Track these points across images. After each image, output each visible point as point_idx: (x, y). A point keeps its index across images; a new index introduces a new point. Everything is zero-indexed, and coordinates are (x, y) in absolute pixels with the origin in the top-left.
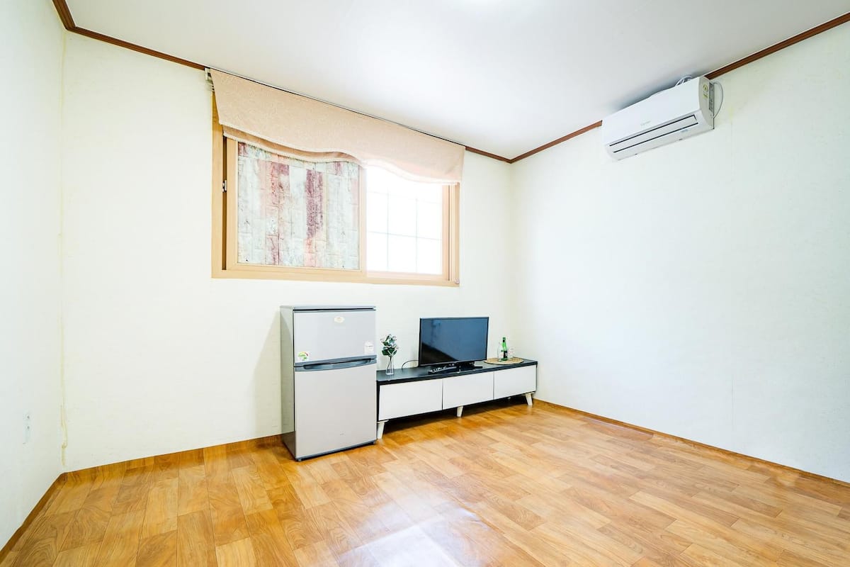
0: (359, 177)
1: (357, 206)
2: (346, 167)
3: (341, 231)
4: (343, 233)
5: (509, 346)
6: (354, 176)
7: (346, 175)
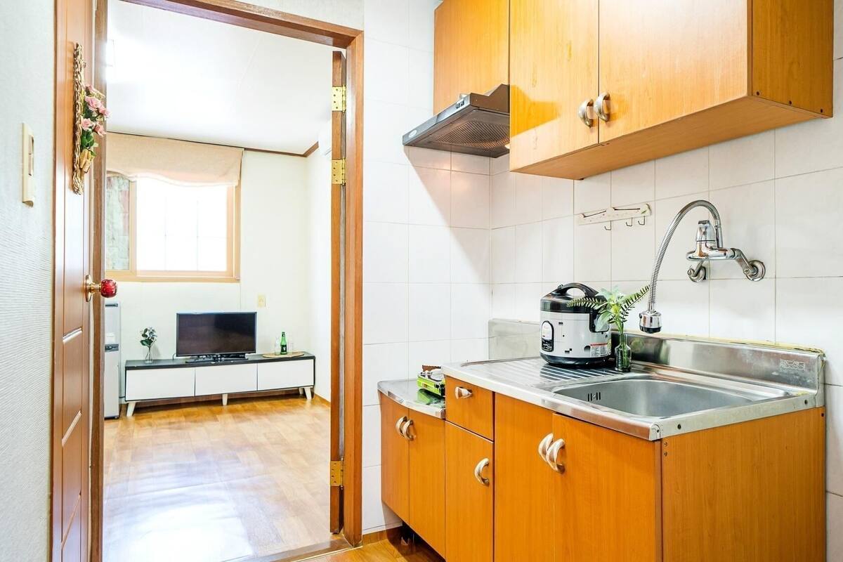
0: (129, 188)
1: (127, 214)
2: (116, 181)
3: (111, 237)
4: (114, 239)
5: (288, 340)
6: (124, 188)
7: (116, 188)
